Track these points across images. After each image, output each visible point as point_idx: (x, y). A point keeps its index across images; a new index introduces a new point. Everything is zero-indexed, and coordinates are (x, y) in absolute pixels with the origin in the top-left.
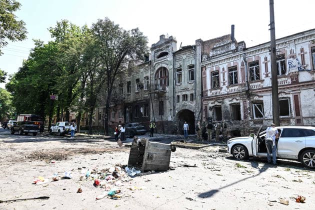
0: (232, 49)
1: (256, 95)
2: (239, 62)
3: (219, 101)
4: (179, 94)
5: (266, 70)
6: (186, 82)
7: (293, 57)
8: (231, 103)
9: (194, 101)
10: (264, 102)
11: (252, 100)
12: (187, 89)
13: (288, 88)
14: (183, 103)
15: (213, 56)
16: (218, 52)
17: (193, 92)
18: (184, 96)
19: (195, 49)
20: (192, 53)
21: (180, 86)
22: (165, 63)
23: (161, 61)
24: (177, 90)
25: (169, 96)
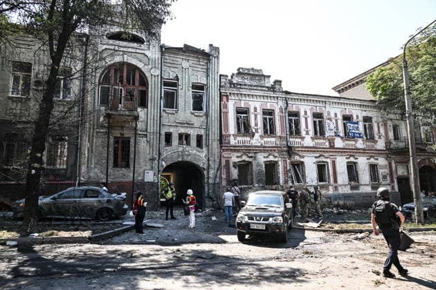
0: (267, 85)
1: (298, 155)
2: (277, 106)
3: (250, 155)
4: (171, 130)
5: (307, 127)
6: (188, 112)
7: (330, 119)
8: (266, 160)
9: (205, 149)
10: (305, 164)
11: (293, 160)
12: (190, 125)
13: (327, 152)
14: (181, 149)
15: (240, 85)
16: (246, 81)
17: (202, 132)
18: (181, 136)
19: (209, 60)
20: (201, 63)
21: (173, 116)
22: (137, 58)
23: (125, 49)
24: (165, 121)
25: (149, 130)
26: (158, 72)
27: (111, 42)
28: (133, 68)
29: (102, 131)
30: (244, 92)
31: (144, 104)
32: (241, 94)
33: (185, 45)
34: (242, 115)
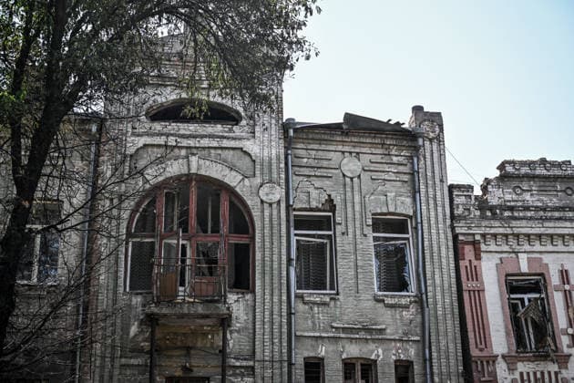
4: (322, 351)
6: (367, 296)
12: (371, 332)
15: (512, 209)
16: (527, 196)
17: (412, 352)
18: (349, 366)
19: (417, 149)
20: (395, 159)
21: (325, 309)
22: (224, 162)
23: (191, 142)
24: (303, 327)
25: (258, 356)
26: (278, 194)
27: (158, 126)
28: (213, 190)
29: (133, 361)
30: (524, 228)
31: (242, 281)
32: (517, 236)
33: (348, 117)
34: (526, 297)
